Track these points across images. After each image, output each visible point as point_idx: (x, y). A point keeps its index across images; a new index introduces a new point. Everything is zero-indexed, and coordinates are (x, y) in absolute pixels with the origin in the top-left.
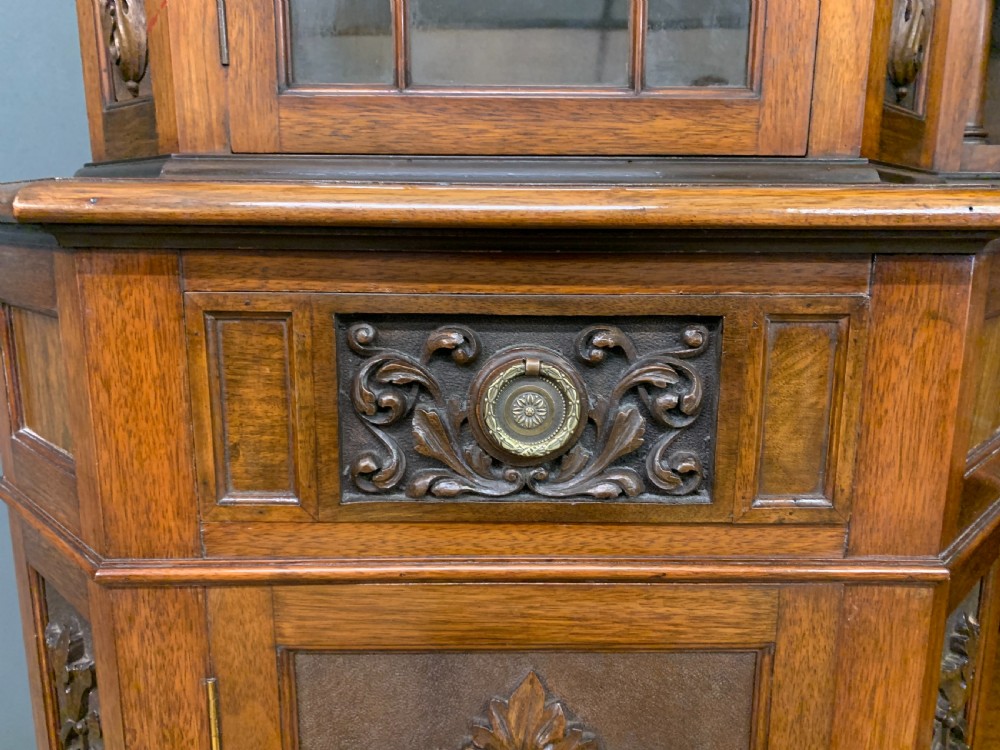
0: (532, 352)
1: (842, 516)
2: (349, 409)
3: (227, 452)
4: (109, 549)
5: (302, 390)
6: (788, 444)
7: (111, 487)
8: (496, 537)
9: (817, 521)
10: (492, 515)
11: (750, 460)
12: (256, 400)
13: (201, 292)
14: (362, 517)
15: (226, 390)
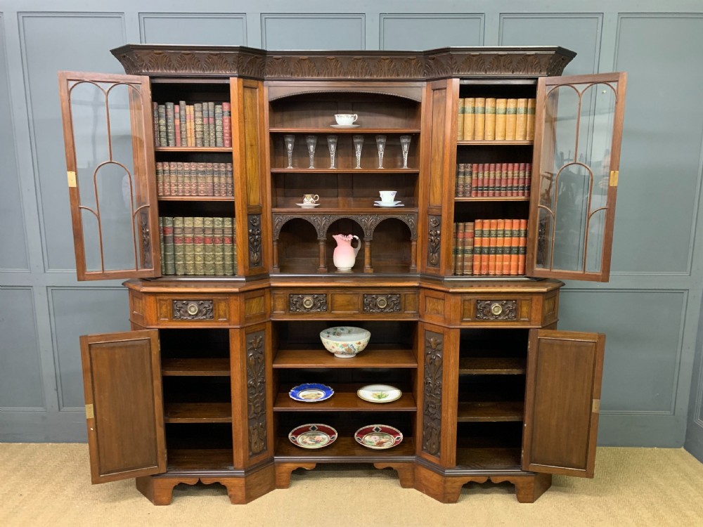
0: (192, 304)
1: (228, 321)
2: (174, 310)
3: (161, 314)
4: (148, 325)
5: (169, 308)
6: (222, 313)
7: (148, 319)
8: (189, 323)
9: (225, 321)
10: (189, 321)
11: (217, 315)
12: (164, 309)
13: (158, 298)
14: (175, 321)
15: (161, 308)
